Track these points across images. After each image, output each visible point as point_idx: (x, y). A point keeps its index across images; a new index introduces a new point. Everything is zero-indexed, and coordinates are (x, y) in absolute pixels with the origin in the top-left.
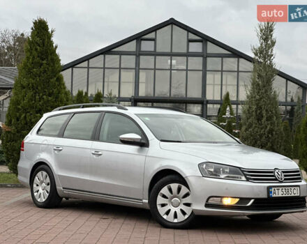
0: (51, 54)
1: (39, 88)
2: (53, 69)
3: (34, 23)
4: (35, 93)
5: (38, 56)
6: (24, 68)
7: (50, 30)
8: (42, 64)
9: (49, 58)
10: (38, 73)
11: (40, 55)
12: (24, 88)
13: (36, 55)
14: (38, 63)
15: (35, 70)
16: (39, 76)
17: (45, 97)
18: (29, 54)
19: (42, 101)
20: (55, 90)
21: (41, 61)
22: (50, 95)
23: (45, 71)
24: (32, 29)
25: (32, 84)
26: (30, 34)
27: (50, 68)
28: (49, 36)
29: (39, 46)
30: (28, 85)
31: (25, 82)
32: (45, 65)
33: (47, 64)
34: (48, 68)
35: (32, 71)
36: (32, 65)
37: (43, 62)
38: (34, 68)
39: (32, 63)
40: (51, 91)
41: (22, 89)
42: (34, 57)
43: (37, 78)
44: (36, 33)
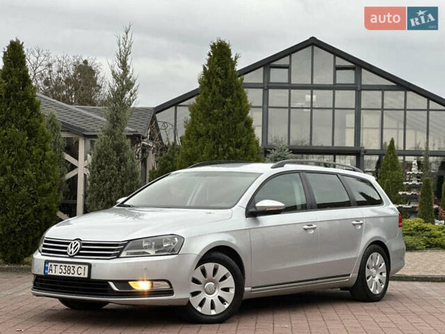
0: (237, 89)
1: (223, 136)
2: (240, 111)
3: (212, 47)
4: (217, 144)
5: (220, 93)
6: (199, 109)
7: (233, 57)
8: (224, 103)
9: (235, 94)
10: (220, 115)
11: (222, 90)
12: (201, 136)
13: (218, 90)
14: (220, 101)
15: (215, 111)
16: (222, 120)
17: (231, 149)
18: (207, 89)
19: (227, 155)
20: (243, 139)
21: (223, 99)
22: (238, 146)
23: (229, 113)
24: (209, 55)
25: (214, 130)
26: (206, 62)
27: (235, 108)
28: (233, 64)
29: (220, 77)
30: (208, 132)
31: (202, 128)
32: (230, 105)
33: (232, 103)
34: (233, 109)
35: (211, 112)
36: (212, 105)
37: (227, 100)
38: (214, 109)
39: (212, 102)
40: (239, 140)
41: (198, 138)
42: (214, 93)
43: (219, 122)
44: (216, 60)
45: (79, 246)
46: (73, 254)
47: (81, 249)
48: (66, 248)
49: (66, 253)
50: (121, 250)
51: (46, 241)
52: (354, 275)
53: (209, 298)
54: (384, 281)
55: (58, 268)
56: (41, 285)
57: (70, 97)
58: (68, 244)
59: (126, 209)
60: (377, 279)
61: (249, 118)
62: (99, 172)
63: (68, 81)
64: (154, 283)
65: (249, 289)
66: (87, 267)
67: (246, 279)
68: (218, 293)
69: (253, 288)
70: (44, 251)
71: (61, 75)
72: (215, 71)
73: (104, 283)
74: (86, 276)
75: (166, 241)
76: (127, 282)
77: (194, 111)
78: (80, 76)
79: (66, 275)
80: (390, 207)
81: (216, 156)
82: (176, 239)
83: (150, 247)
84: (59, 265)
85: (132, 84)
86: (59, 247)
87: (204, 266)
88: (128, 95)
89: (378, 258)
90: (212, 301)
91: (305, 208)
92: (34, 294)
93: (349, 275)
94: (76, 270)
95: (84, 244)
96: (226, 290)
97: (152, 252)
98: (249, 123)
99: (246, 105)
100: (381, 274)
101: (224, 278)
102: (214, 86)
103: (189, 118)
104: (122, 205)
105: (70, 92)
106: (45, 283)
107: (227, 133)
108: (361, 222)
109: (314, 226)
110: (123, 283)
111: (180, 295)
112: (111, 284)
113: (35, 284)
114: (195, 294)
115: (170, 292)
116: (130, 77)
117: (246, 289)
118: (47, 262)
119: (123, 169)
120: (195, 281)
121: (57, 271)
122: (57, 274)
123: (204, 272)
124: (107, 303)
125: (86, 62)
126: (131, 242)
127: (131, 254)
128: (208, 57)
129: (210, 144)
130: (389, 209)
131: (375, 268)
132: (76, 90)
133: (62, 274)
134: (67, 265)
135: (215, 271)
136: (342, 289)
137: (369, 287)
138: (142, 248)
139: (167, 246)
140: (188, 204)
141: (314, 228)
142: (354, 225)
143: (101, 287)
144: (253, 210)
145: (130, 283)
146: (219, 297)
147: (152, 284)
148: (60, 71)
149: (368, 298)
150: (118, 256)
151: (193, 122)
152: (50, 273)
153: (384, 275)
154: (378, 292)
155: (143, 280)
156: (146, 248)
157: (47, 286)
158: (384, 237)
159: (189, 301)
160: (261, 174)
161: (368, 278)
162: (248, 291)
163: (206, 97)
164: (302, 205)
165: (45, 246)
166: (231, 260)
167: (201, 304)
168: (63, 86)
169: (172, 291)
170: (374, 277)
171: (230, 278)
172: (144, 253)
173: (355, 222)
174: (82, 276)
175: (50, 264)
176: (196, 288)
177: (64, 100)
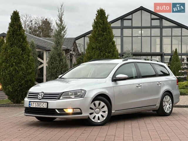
0: (108, 29)
1: (103, 49)
2: (110, 38)
3: (98, 11)
4: (101, 52)
5: (101, 30)
6: (93, 38)
7: (106, 15)
8: (103, 35)
9: (107, 31)
10: (102, 40)
11: (102, 29)
12: (94, 49)
13: (100, 29)
14: (101, 34)
15: (99, 38)
16: (103, 42)
17: (106, 54)
18: (96, 29)
19: (105, 56)
20: (112, 50)
22: (109, 53)
23: (105, 39)
24: (96, 15)
25: (99, 46)
26: (95, 18)
27: (108, 37)
28: (107, 18)
29: (101, 24)
30: (96, 47)
31: (94, 46)
32: (105, 35)
33: (106, 35)
34: (107, 37)
35: (98, 39)
36: (98, 35)
37: (104, 33)
38: (99, 37)
39: (98, 34)
40: (110, 50)
41: (93, 50)
42: (99, 31)
43: (101, 43)
44: (99, 17)
45: (43, 95)
46: (40, 98)
47: (44, 96)
48: (38, 96)
49: (38, 98)
50: (60, 96)
51: (29, 93)
52: (158, 105)
53: (97, 115)
54: (171, 107)
55: (34, 104)
56: (28, 112)
57: (40, 34)
58: (38, 94)
59: (62, 79)
60: (168, 106)
61: (114, 41)
62: (51, 65)
63: (39, 27)
64: (74, 109)
65: (114, 111)
66: (46, 103)
67: (112, 108)
68: (101, 113)
69: (115, 111)
70: (29, 97)
71: (36, 25)
72: (99, 22)
73: (53, 110)
74: (46, 107)
75: (79, 92)
76: (63, 109)
77: (91, 39)
78: (44, 25)
79: (38, 107)
80: (173, 76)
81: (100, 57)
82: (83, 91)
83: (72, 95)
84: (35, 103)
85: (65, 28)
86: (35, 95)
87: (95, 103)
88: (63, 32)
89: (168, 98)
90: (98, 116)
91: (136, 77)
92: (25, 115)
93: (156, 105)
94: (42, 104)
95: (45, 94)
96: (104, 112)
97: (73, 97)
98: (113, 43)
99: (112, 35)
100: (170, 104)
101: (103, 107)
102: (99, 28)
103: (89, 41)
104: (61, 78)
105: (40, 32)
106: (30, 110)
107: (105, 47)
108: (161, 83)
109: (141, 85)
110: (61, 110)
111: (85, 114)
112: (57, 110)
113: (25, 111)
114: (91, 114)
115: (81, 113)
116: (64, 25)
117: (112, 111)
118: (30, 102)
119: (61, 63)
120: (91, 108)
121: (34, 105)
122: (34, 106)
123: (95, 104)
124: (56, 118)
125: (46, 19)
126: (64, 93)
127: (64, 98)
128: (96, 16)
129: (98, 52)
130: (172, 77)
131: (167, 102)
132: (42, 31)
133: (36, 107)
134: (38, 103)
135: (99, 104)
136: (153, 111)
137: (165, 110)
138: (69, 95)
139: (79, 94)
140: (88, 77)
141: (141, 86)
142: (158, 84)
143: (52, 111)
144: (115, 79)
145: (64, 110)
146: (101, 115)
147: (73, 110)
148: (36, 24)
149: (164, 114)
150: (59, 99)
151: (90, 43)
152: (31, 106)
153: (171, 105)
154: (168, 112)
155: (70, 108)
156: (70, 95)
157: (30, 112)
158: (171, 89)
159: (89, 117)
160: (118, 64)
161: (164, 106)
162: (114, 112)
163: (95, 33)
164: (136, 76)
165: (29, 95)
166: (106, 99)
167: (94, 118)
168: (37, 30)
169: (82, 113)
170: (167, 106)
171: (106, 107)
172: (70, 97)
173: (158, 83)
174: (44, 107)
175: (31, 102)
176: (92, 111)
177: (38, 35)
